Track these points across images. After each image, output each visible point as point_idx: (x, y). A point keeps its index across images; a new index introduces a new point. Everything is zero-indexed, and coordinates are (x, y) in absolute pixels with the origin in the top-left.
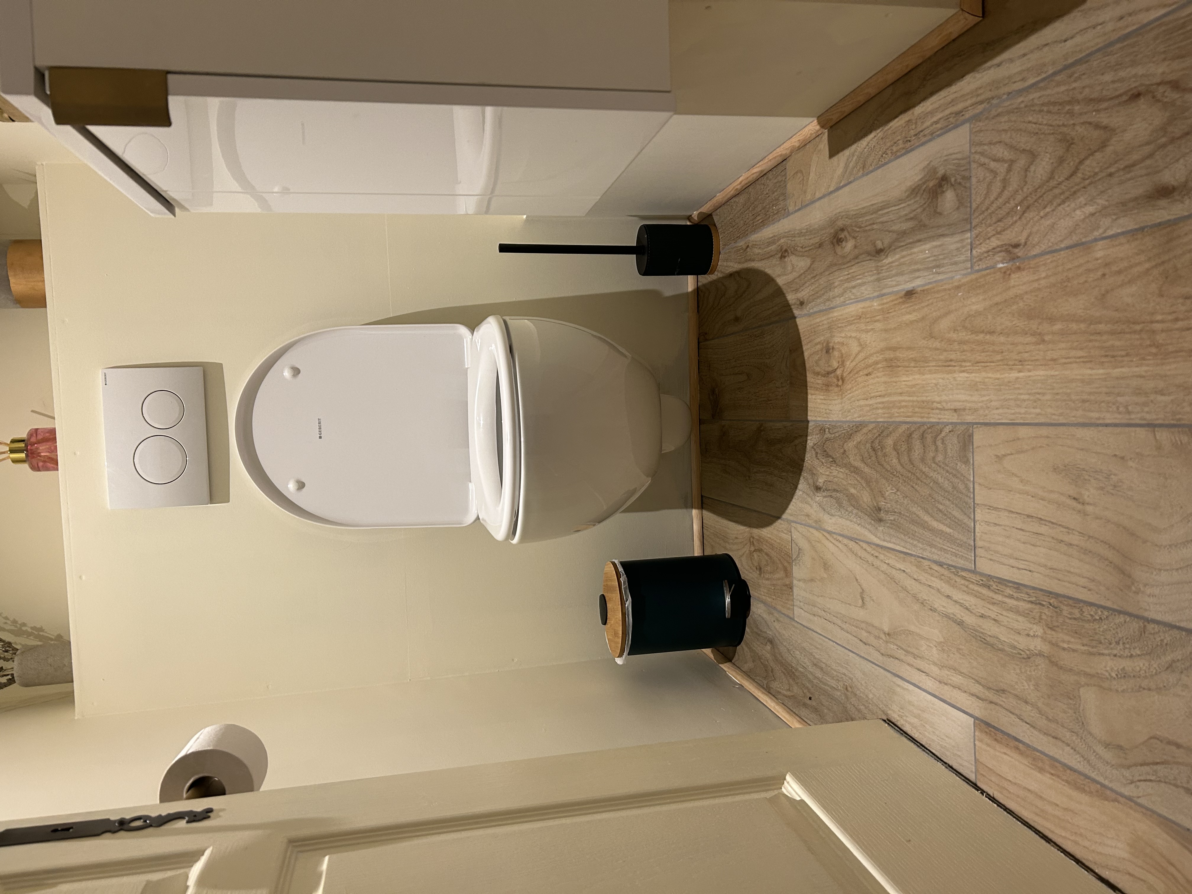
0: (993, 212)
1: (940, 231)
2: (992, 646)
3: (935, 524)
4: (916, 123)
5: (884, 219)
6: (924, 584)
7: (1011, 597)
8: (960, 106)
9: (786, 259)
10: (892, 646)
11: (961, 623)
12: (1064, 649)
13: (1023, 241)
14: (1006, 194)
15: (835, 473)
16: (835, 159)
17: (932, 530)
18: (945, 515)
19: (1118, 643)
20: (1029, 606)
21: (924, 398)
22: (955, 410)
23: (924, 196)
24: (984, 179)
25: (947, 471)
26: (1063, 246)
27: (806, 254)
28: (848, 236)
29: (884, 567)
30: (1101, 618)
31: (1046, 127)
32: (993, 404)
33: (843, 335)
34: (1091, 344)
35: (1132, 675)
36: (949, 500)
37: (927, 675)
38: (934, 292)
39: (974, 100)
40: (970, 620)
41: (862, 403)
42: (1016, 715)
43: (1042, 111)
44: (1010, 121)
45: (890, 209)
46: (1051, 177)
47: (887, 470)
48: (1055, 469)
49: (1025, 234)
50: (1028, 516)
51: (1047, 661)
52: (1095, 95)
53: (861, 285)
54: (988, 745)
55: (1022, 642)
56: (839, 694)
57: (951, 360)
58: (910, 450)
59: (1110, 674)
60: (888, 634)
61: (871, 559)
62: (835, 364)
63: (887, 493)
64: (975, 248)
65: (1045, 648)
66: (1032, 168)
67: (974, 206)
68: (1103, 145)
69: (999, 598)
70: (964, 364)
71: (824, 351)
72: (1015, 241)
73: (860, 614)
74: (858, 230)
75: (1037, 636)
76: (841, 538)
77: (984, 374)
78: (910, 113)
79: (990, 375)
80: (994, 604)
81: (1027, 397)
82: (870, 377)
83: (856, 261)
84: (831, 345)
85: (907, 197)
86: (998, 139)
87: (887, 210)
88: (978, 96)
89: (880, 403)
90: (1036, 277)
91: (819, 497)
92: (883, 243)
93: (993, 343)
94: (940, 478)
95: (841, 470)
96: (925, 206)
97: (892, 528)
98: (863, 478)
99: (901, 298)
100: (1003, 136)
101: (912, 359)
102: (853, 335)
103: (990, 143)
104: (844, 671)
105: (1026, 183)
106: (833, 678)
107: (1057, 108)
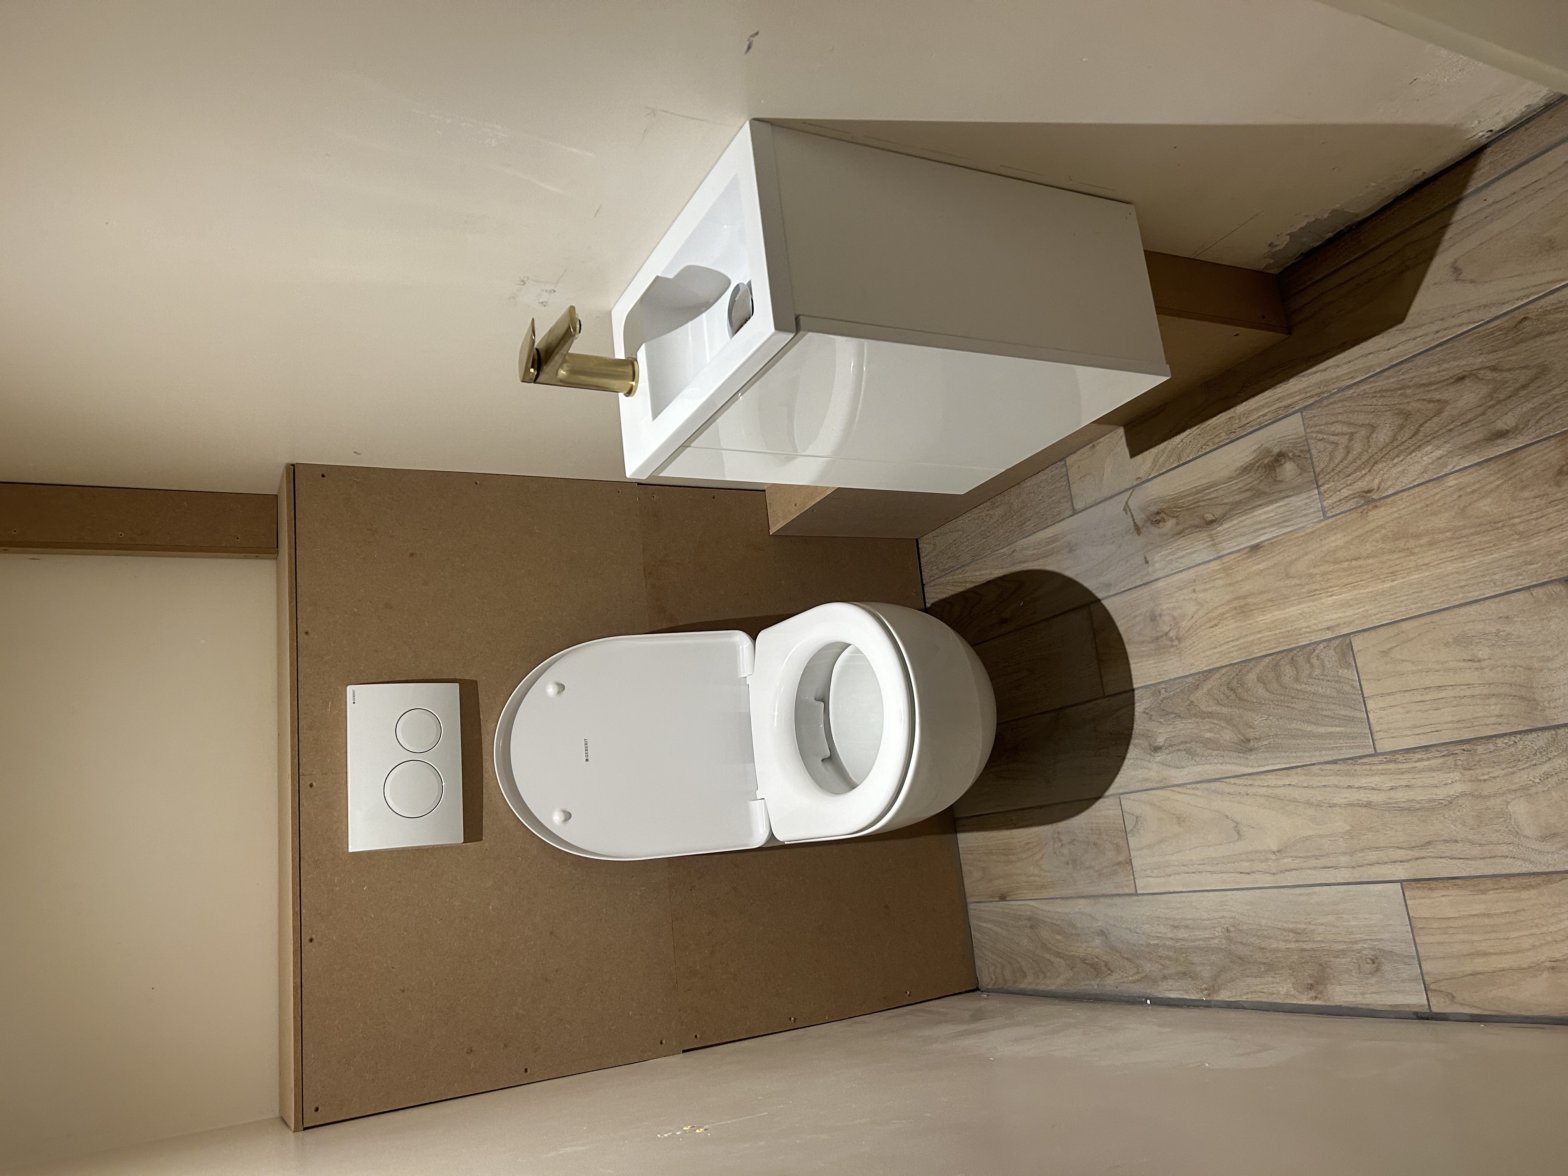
0: (1340, 472)
2: (1409, 810)
3: (1322, 730)
4: (1240, 418)
5: (1213, 496)
6: (1318, 787)
7: (1421, 760)
8: (1289, 401)
9: (1079, 551)
10: (1286, 861)
11: (1369, 805)
12: (1485, 780)
13: (1376, 487)
14: (1350, 457)
15: (1180, 726)
16: (1139, 458)
17: (1320, 736)
18: (1332, 718)
19: (1535, 754)
20: (1442, 760)
21: (1290, 628)
22: (1328, 629)
23: (1259, 471)
24: (1325, 449)
25: (1328, 681)
26: (1415, 483)
27: (1108, 542)
28: (1166, 517)
29: (1263, 791)
30: (1515, 742)
31: (1381, 407)
32: (1369, 612)
33: (1173, 600)
34: (1459, 545)
35: (1554, 773)
36: (1335, 704)
37: (1336, 867)
38: (1285, 542)
39: (1303, 396)
40: (1377, 798)
41: (1208, 653)
42: (1448, 857)
43: (1375, 397)
44: (1343, 406)
45: (1218, 487)
46: (1394, 438)
47: (1253, 703)
48: (1446, 644)
49: (1377, 481)
50: (1426, 689)
51: (1470, 798)
52: (1424, 381)
53: (1189, 554)
54: (1422, 898)
55: (1441, 793)
56: (1216, 941)
57: (1315, 590)
58: (1278, 678)
59: (1533, 782)
60: (1279, 851)
61: (1243, 790)
62: (1166, 628)
63: (1256, 723)
64: (1324, 501)
65: (1466, 787)
66: (1374, 436)
67: (1318, 470)
68: (1439, 412)
69: (1408, 766)
70: (1331, 589)
71: (1148, 620)
72: (1367, 488)
73: (1240, 846)
74: (1179, 510)
75: (1456, 781)
76: (1198, 786)
77: (1354, 592)
78: (1232, 410)
79: (1362, 591)
80: (1402, 773)
81: (1406, 598)
82: (1217, 627)
83: (1181, 535)
84: (1158, 613)
85: (1239, 475)
86: (1334, 420)
87: (1216, 489)
88: (1306, 393)
89: (1233, 647)
90: (1395, 509)
91: (1159, 757)
92: (1214, 515)
93: (1360, 567)
94: (1320, 689)
95: (1190, 721)
96: (1261, 478)
97: (1268, 751)
98: (1220, 719)
99: (1245, 554)
100: (1340, 417)
101: (1269, 600)
102: (1187, 597)
103: (1326, 424)
104: (1221, 914)
105: (1370, 446)
106: (1206, 929)
107: (1389, 393)
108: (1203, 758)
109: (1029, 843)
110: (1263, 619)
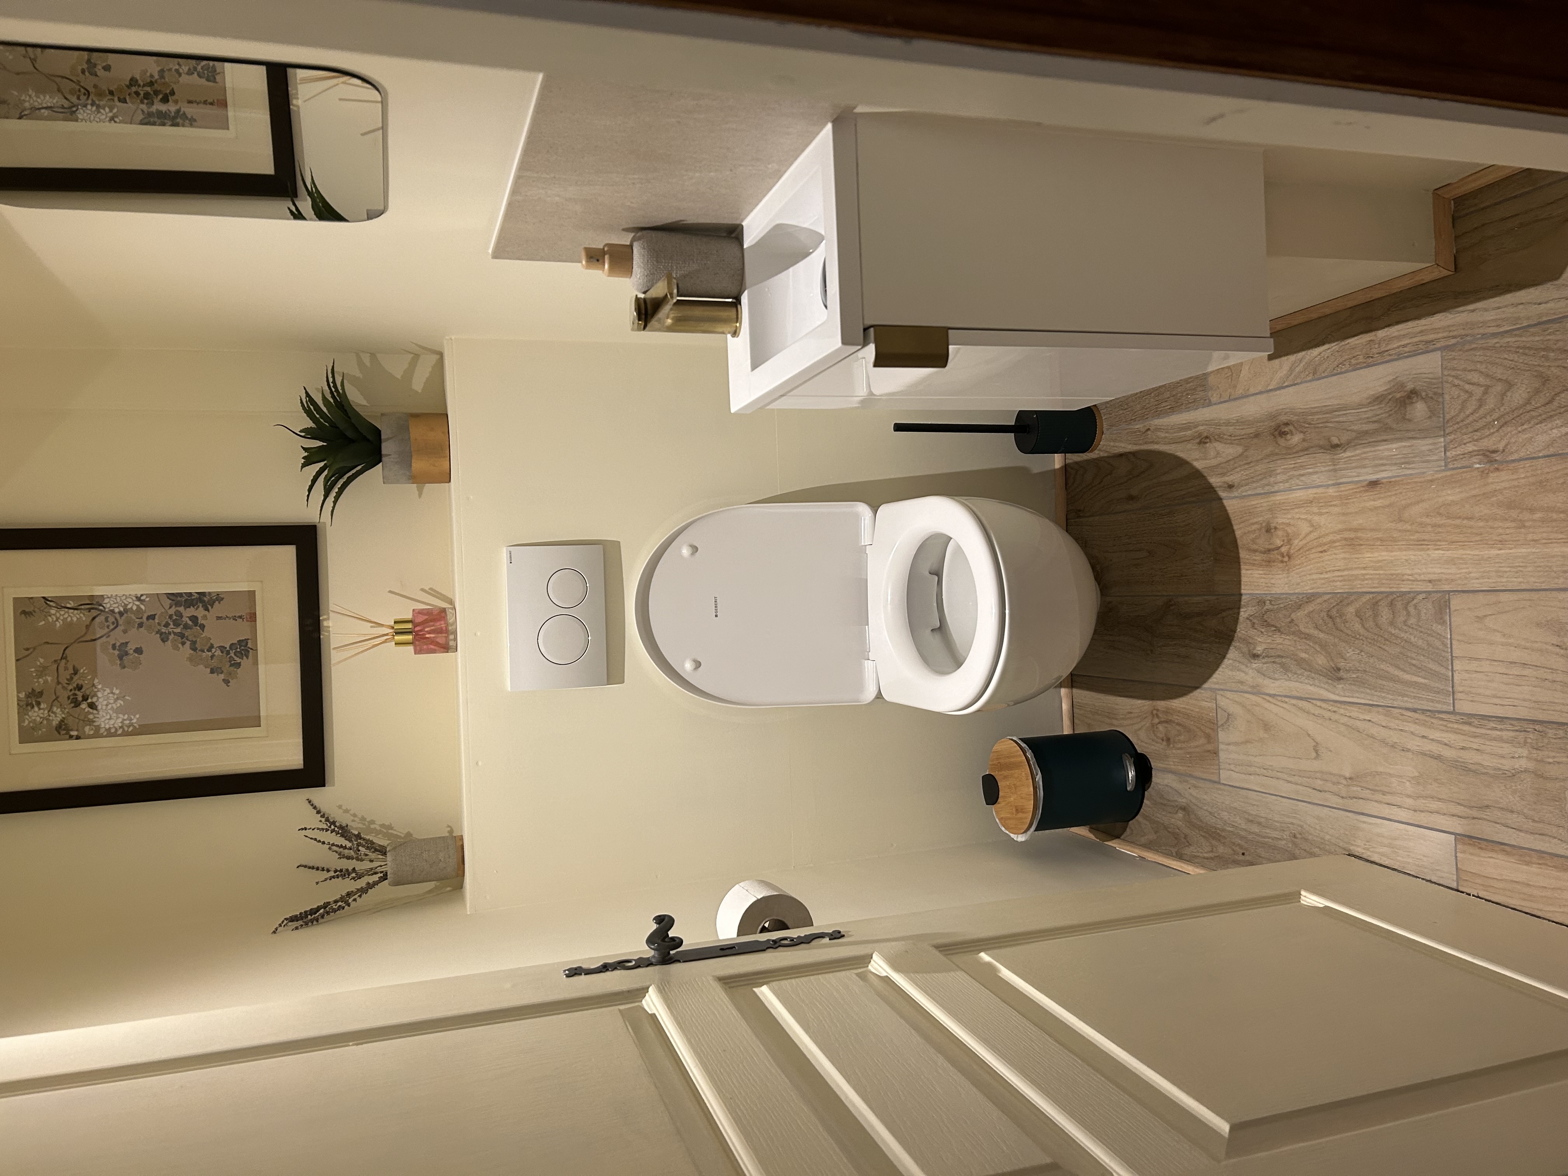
0: (1469, 424)
1: (1410, 435)
2: (1474, 771)
3: (1407, 677)
4: (1379, 344)
5: (1341, 419)
6: (1395, 729)
7: (1495, 729)
8: (1432, 337)
9: (1208, 445)
10: (1355, 788)
11: (1438, 758)
12: (1550, 763)
13: (1501, 448)
14: (1482, 412)
15: (1279, 640)
16: (1277, 362)
17: (1404, 682)
18: (1419, 668)
20: (1514, 734)
21: (1393, 572)
22: (1430, 581)
23: (1389, 404)
24: (1458, 397)
25: (1421, 632)
26: (1541, 455)
27: (1236, 442)
28: (1294, 431)
29: (1345, 720)
31: (1522, 365)
32: (1472, 575)
33: (1289, 516)
36: (1424, 656)
37: (1399, 807)
38: (1402, 484)
39: (1445, 334)
40: (1448, 753)
41: (1315, 577)
42: (1502, 824)
43: (1518, 352)
44: (1485, 355)
45: (1348, 412)
46: (1528, 402)
47: (1348, 635)
48: (1538, 625)
49: (1503, 443)
50: (1511, 663)
51: (1533, 775)
53: (1310, 474)
54: (1472, 854)
55: (1507, 764)
56: (1283, 842)
57: (1424, 540)
58: (1376, 616)
60: (1350, 778)
61: (1328, 714)
62: (1279, 543)
63: (1348, 655)
64: (1449, 451)
65: (1531, 765)
66: (1509, 394)
67: (1448, 417)
69: (1483, 731)
70: (1439, 543)
71: (1264, 530)
72: (1494, 448)
73: (1316, 765)
74: (1307, 426)
75: (1522, 757)
76: (1287, 700)
77: (1461, 552)
78: (1373, 333)
79: (1468, 552)
80: (1475, 737)
81: (1508, 569)
82: (1325, 554)
83: (1306, 453)
84: (1273, 525)
85: (1370, 403)
86: (1473, 368)
87: (1345, 412)
88: (1450, 331)
89: (1339, 576)
90: (1515, 477)
91: (1256, 664)
92: (1339, 440)
93: (1471, 527)
94: (1412, 638)
95: (1288, 637)
96: (1390, 413)
97: (1355, 685)
98: (1316, 643)
99: (1363, 487)
100: (1478, 366)
101: (1378, 539)
102: (1303, 517)
103: (1464, 370)
104: (1291, 820)
105: (1503, 404)
106: (1275, 830)
107: (1532, 352)
108: (1295, 676)
109: (1131, 713)
110: (1369, 556)
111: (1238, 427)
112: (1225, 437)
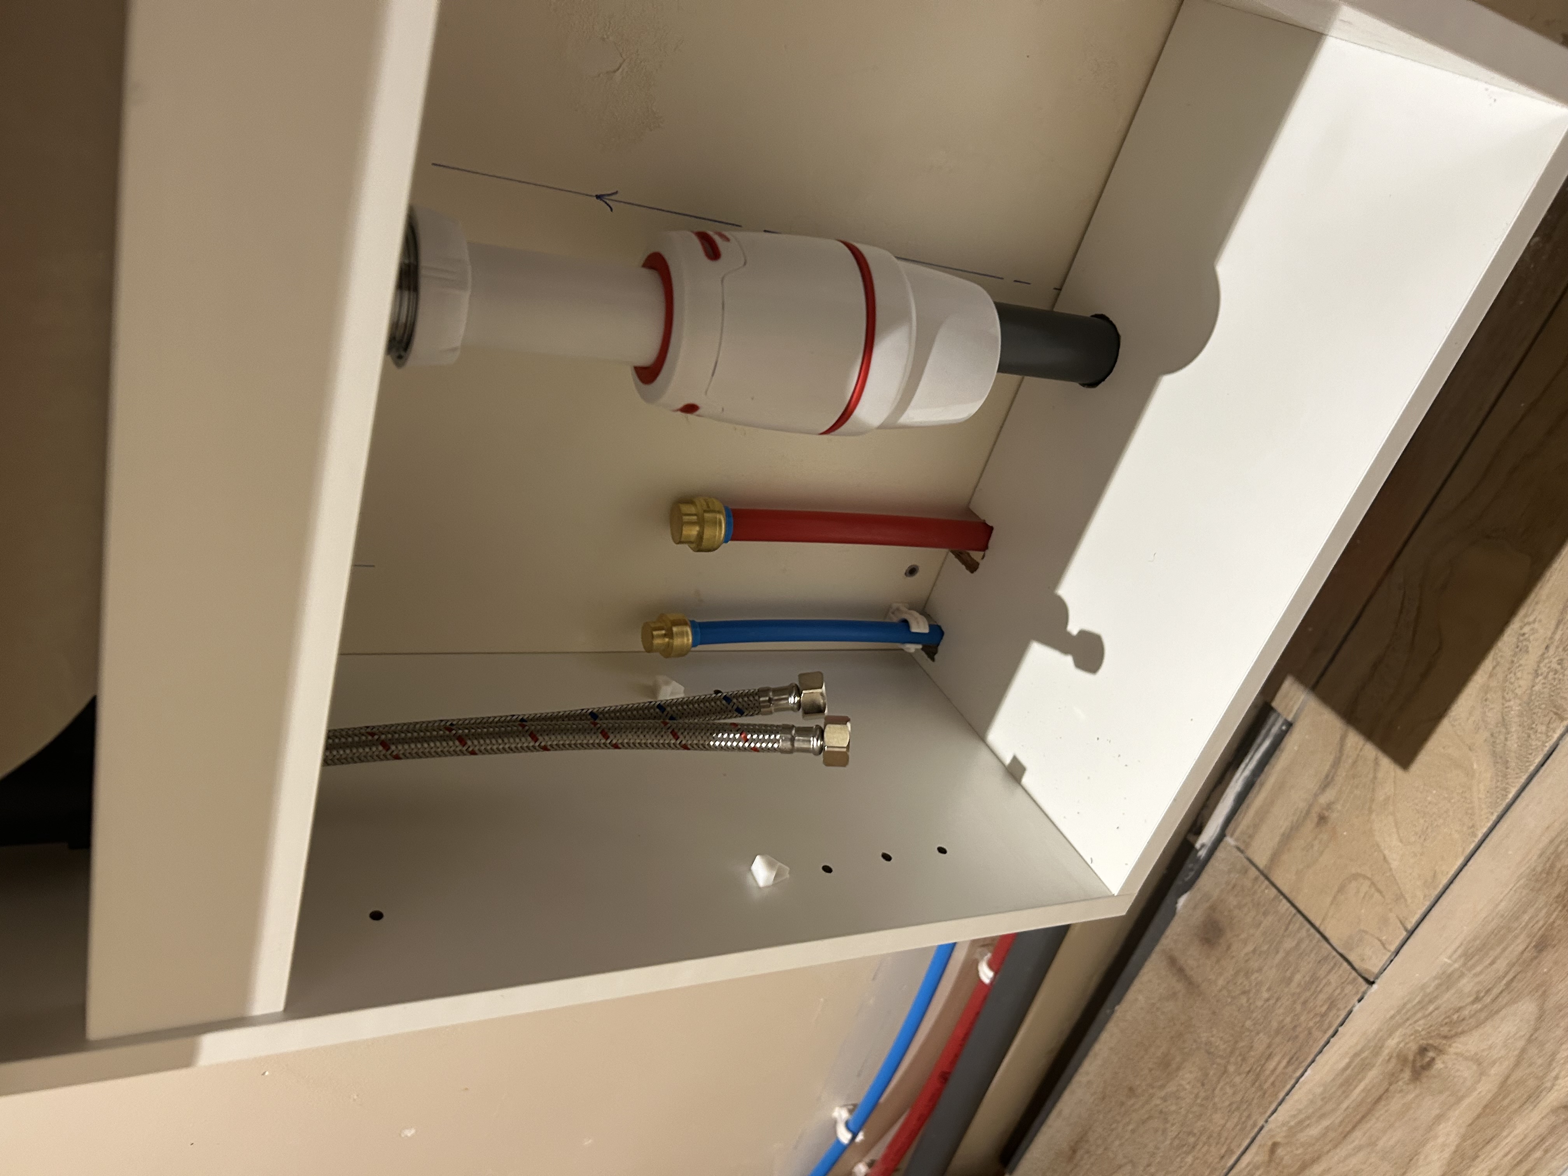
111: (1478, 969)
112: (1466, 1012)
